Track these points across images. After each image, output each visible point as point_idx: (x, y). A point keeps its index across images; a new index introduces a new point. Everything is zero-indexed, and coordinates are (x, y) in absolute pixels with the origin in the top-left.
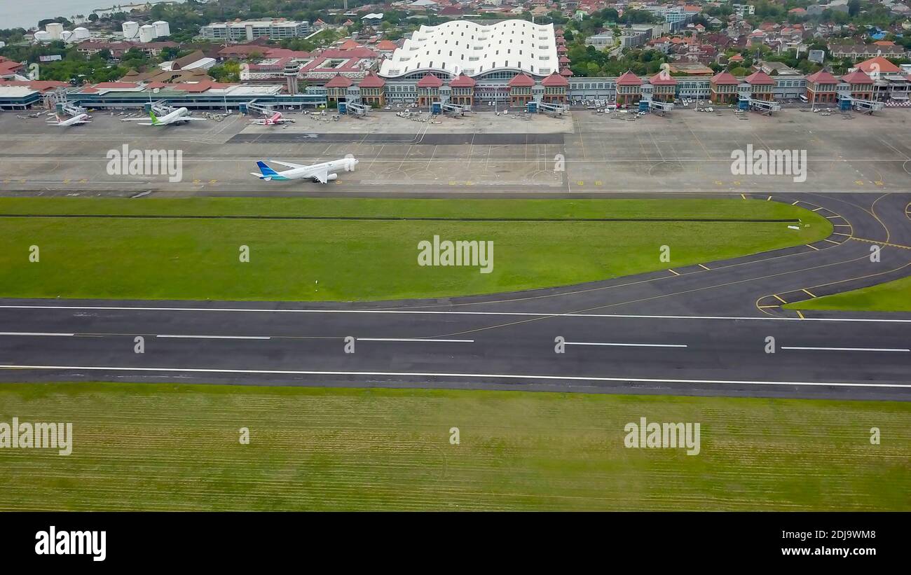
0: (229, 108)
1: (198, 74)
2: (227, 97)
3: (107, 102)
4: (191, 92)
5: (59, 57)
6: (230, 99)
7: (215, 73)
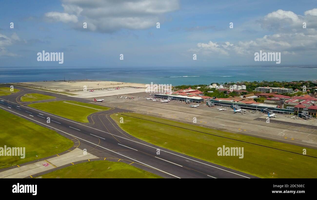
0: (257, 110)
1: (250, 99)
2: (257, 106)
3: (221, 103)
4: (246, 104)
5: (213, 92)
6: (259, 107)
7: (256, 100)
